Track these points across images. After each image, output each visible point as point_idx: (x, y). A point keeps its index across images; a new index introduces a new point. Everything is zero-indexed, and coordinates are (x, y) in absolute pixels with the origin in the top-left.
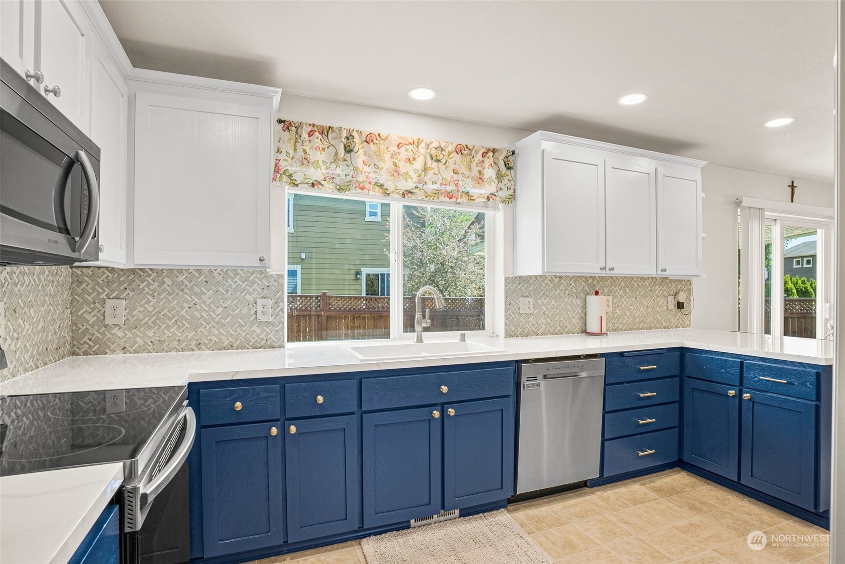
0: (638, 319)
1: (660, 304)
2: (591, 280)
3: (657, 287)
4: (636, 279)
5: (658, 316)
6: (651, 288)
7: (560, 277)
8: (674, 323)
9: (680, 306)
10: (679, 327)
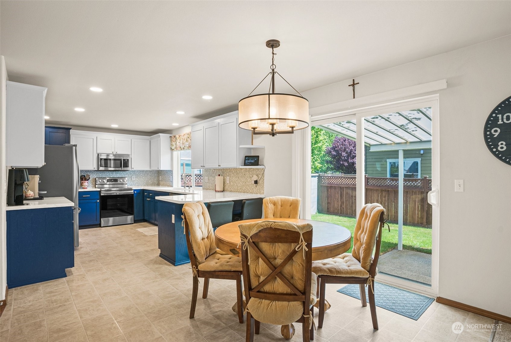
0: (239, 187)
1: (248, 181)
2: (223, 170)
3: (247, 172)
4: (238, 169)
5: (248, 187)
6: (245, 173)
7: (215, 169)
8: (255, 191)
9: (256, 182)
10: (258, 194)
